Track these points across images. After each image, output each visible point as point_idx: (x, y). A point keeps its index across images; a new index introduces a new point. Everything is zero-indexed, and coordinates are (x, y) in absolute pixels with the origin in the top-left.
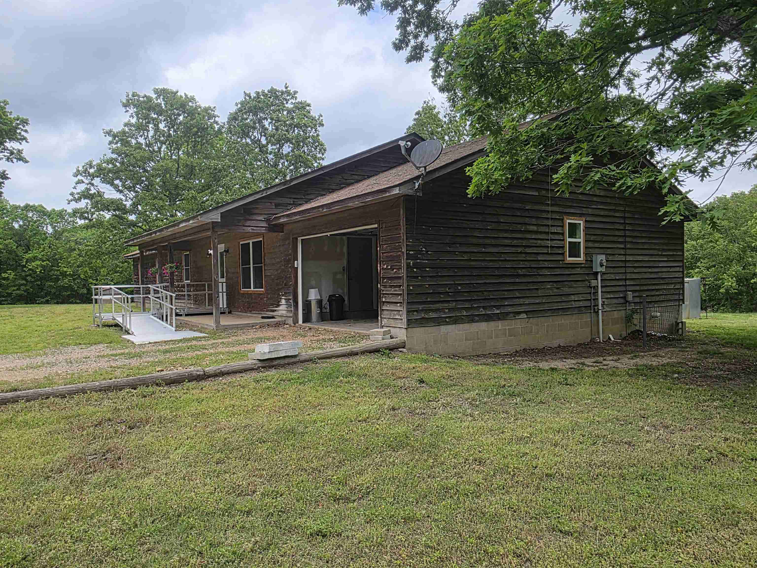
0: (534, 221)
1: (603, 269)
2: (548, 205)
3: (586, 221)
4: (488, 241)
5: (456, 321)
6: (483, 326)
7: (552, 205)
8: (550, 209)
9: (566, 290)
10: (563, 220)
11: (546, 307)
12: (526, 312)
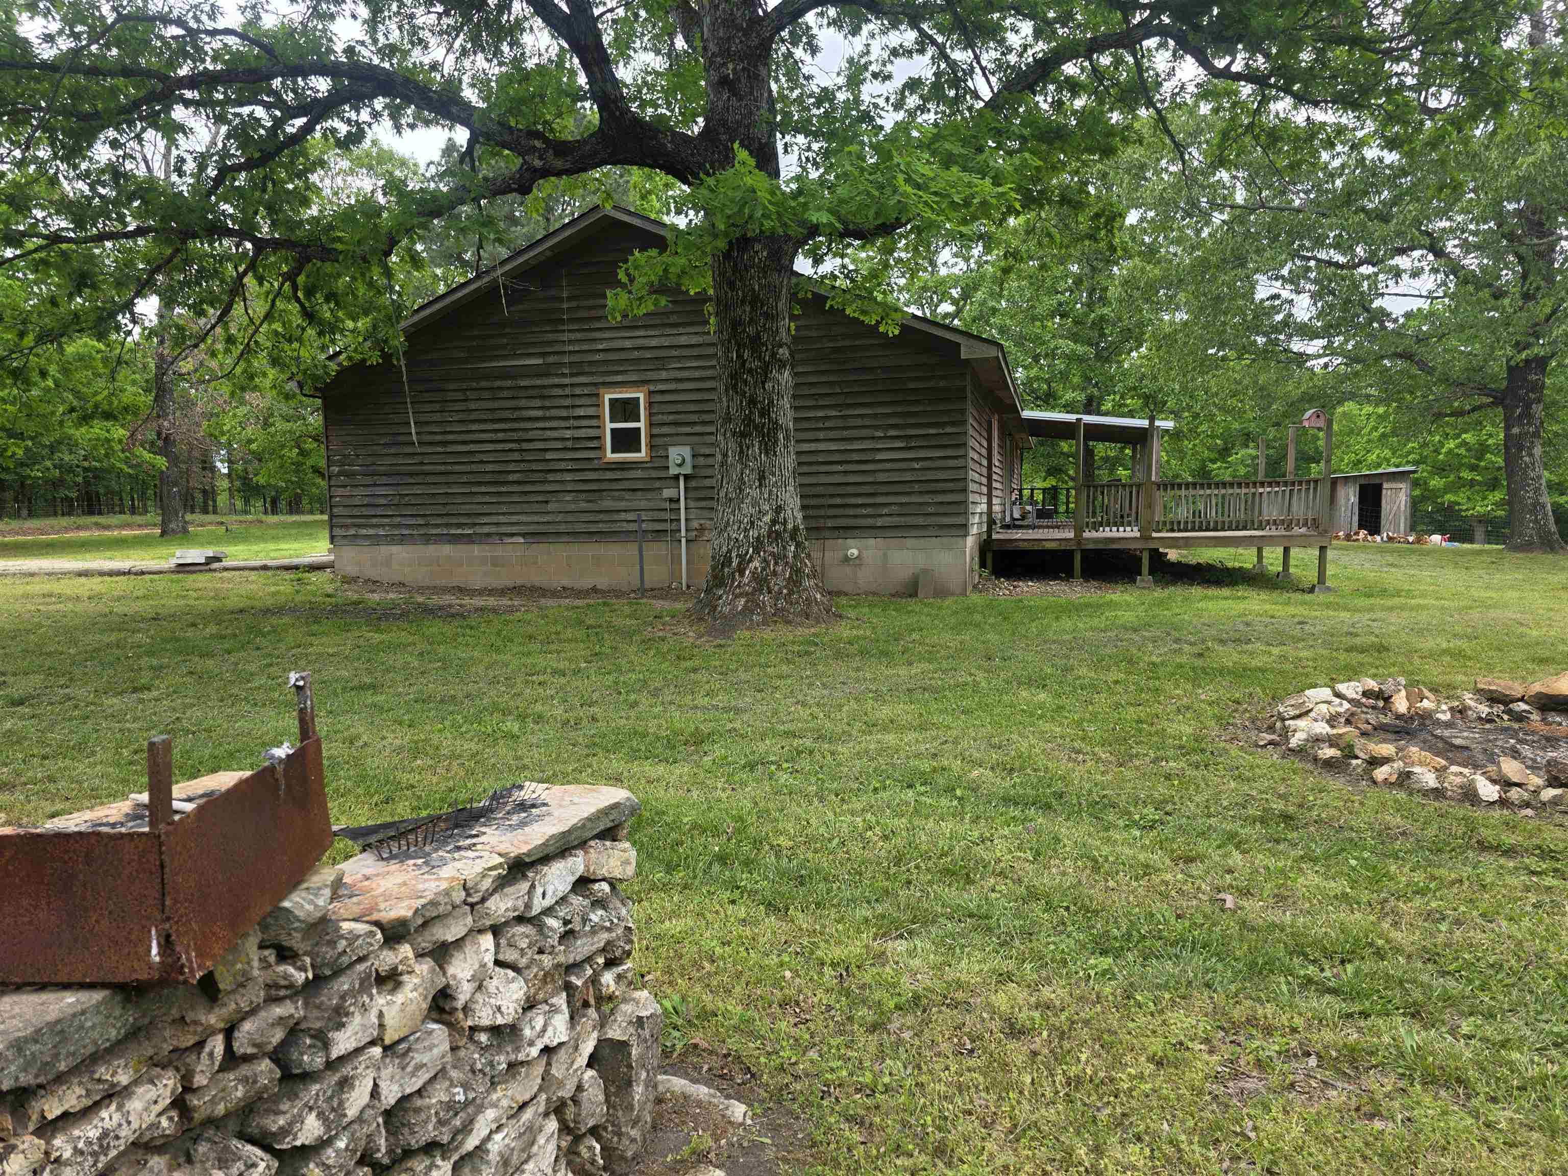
0: (537, 403)
1: (687, 470)
2: (564, 375)
3: (651, 393)
4: (451, 437)
5: (402, 540)
6: (447, 550)
7: (572, 375)
8: (567, 381)
9: (608, 504)
10: (597, 395)
11: (562, 528)
12: (524, 535)
